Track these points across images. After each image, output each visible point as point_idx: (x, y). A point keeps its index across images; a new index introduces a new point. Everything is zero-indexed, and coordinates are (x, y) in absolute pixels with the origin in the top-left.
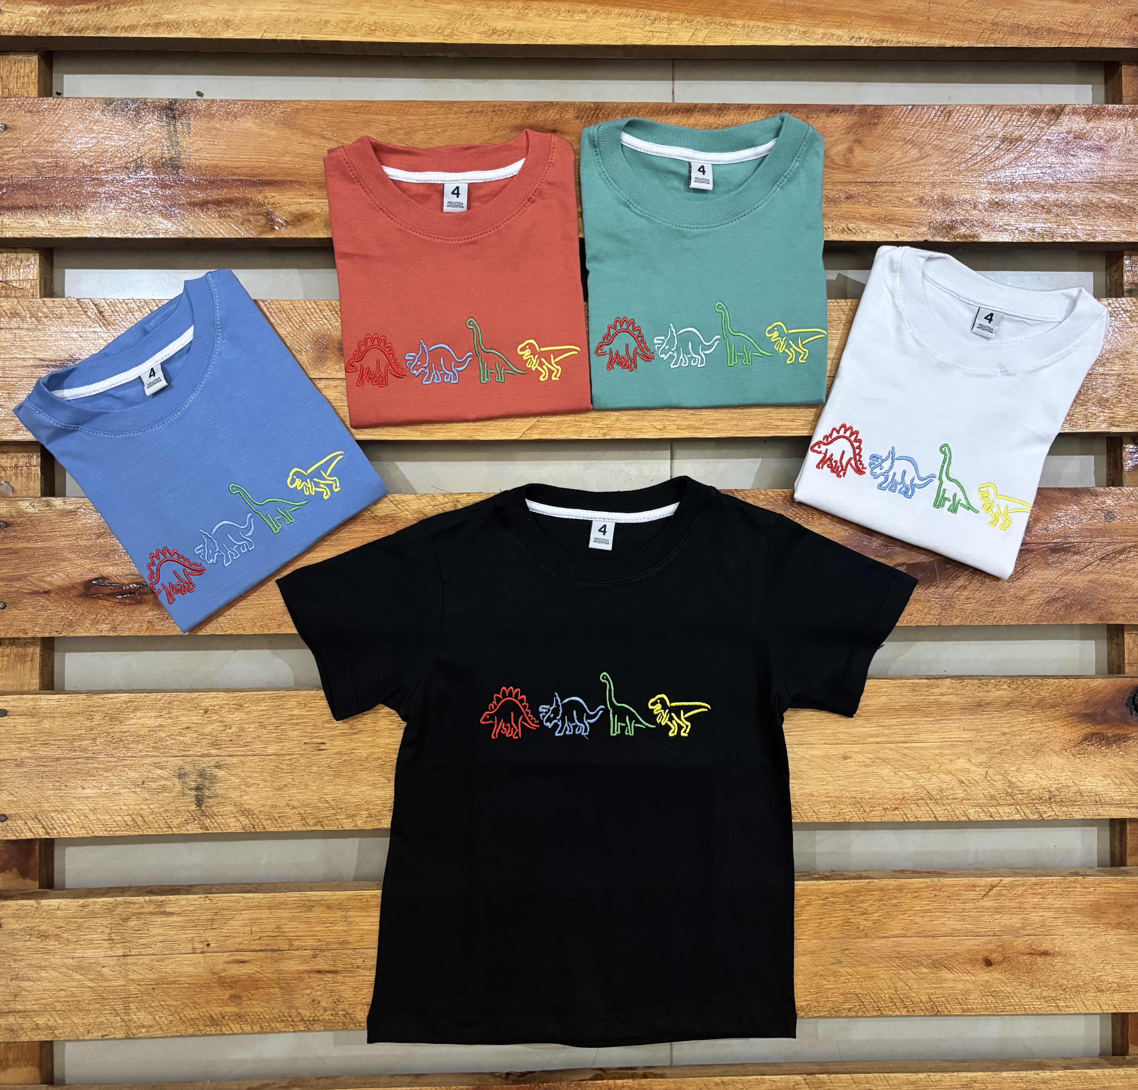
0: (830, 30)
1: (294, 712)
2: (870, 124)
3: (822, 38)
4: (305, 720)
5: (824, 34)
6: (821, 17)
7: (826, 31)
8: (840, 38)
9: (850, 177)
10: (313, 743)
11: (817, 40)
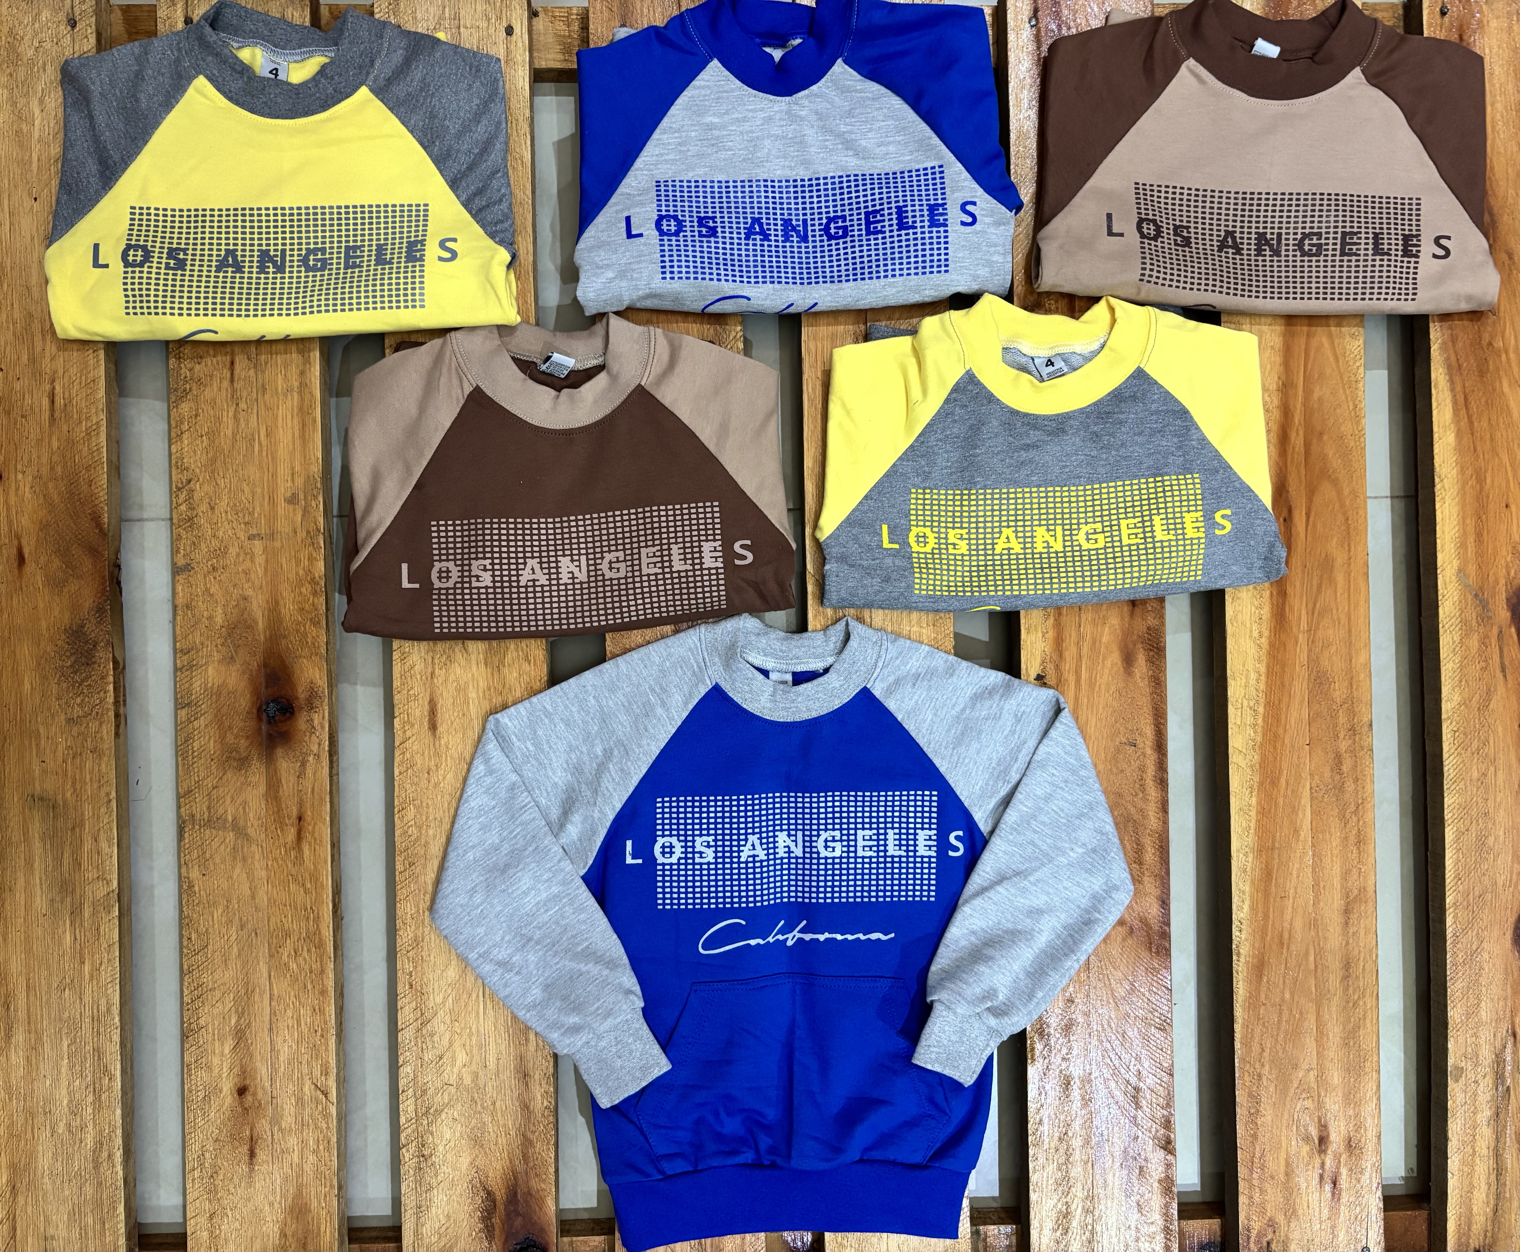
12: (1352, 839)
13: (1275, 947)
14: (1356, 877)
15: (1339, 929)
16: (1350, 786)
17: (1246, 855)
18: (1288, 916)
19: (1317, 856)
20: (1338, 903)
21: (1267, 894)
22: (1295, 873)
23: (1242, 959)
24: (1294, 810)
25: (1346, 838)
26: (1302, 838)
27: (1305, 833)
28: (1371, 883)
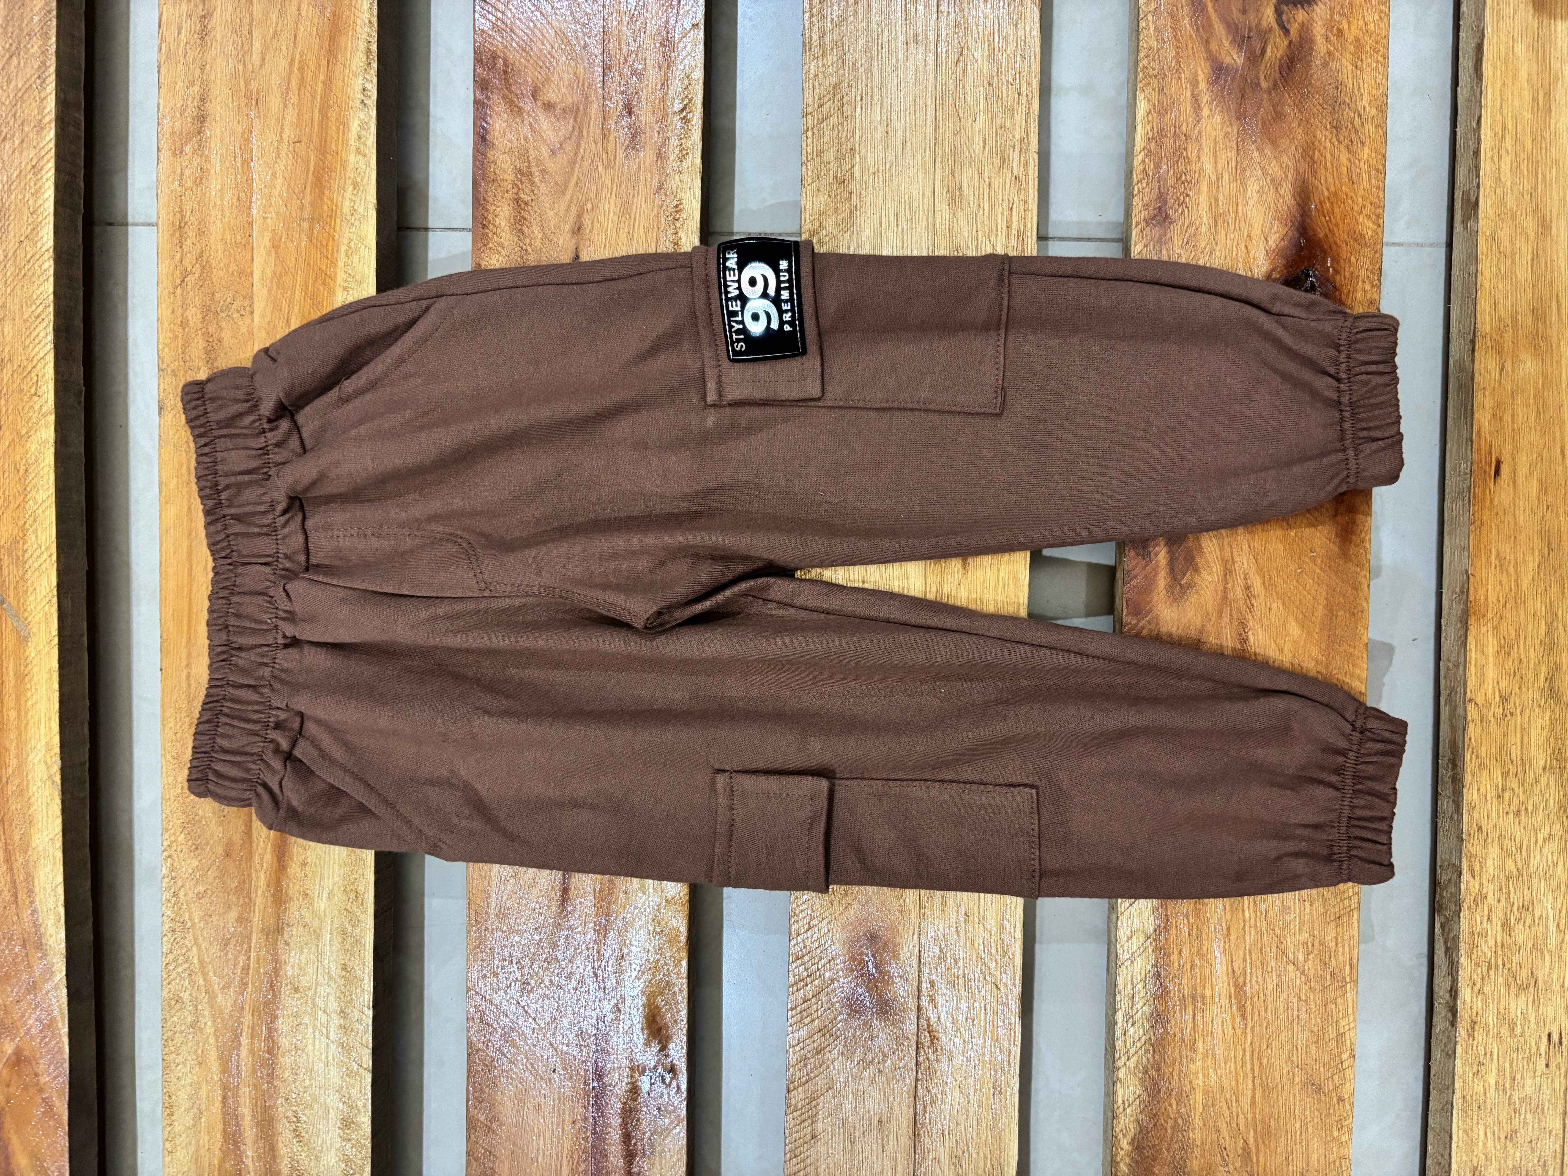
0: (351, 142)
1: (1492, 1081)
2: (505, 72)
3: (365, 156)
4: (1507, 1065)
5: (358, 152)
6: (329, 157)
7: (353, 148)
8: (363, 125)
9: (595, 107)
10: (1548, 1054)
11: (368, 164)
12: (191, 233)
13: (312, 64)
14: (187, 173)
15: (215, 92)
16: (194, 315)
17: (354, 212)
18: (291, 116)
19: (244, 206)
20: (215, 131)
21: (323, 150)
22: (280, 181)
23: (362, 46)
24: (278, 280)
25: (201, 233)
26: (268, 236)
27: (261, 242)
28: (165, 165)
